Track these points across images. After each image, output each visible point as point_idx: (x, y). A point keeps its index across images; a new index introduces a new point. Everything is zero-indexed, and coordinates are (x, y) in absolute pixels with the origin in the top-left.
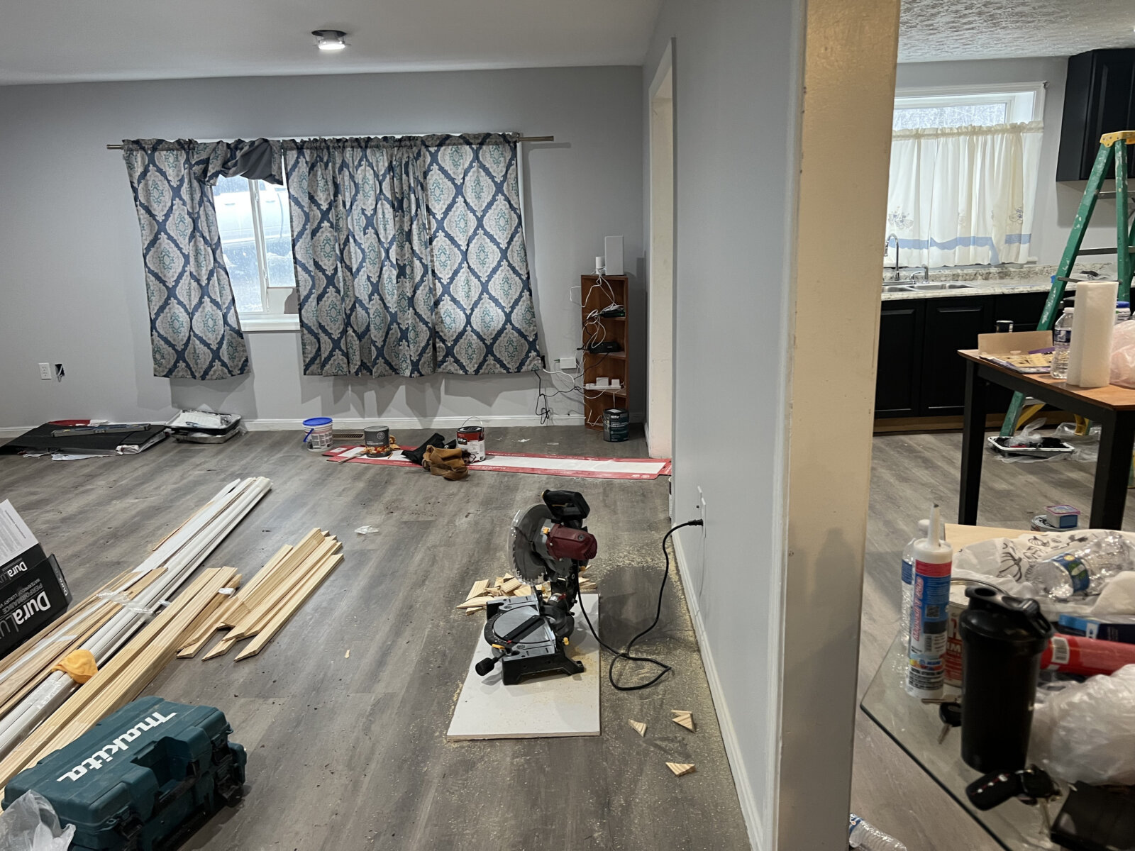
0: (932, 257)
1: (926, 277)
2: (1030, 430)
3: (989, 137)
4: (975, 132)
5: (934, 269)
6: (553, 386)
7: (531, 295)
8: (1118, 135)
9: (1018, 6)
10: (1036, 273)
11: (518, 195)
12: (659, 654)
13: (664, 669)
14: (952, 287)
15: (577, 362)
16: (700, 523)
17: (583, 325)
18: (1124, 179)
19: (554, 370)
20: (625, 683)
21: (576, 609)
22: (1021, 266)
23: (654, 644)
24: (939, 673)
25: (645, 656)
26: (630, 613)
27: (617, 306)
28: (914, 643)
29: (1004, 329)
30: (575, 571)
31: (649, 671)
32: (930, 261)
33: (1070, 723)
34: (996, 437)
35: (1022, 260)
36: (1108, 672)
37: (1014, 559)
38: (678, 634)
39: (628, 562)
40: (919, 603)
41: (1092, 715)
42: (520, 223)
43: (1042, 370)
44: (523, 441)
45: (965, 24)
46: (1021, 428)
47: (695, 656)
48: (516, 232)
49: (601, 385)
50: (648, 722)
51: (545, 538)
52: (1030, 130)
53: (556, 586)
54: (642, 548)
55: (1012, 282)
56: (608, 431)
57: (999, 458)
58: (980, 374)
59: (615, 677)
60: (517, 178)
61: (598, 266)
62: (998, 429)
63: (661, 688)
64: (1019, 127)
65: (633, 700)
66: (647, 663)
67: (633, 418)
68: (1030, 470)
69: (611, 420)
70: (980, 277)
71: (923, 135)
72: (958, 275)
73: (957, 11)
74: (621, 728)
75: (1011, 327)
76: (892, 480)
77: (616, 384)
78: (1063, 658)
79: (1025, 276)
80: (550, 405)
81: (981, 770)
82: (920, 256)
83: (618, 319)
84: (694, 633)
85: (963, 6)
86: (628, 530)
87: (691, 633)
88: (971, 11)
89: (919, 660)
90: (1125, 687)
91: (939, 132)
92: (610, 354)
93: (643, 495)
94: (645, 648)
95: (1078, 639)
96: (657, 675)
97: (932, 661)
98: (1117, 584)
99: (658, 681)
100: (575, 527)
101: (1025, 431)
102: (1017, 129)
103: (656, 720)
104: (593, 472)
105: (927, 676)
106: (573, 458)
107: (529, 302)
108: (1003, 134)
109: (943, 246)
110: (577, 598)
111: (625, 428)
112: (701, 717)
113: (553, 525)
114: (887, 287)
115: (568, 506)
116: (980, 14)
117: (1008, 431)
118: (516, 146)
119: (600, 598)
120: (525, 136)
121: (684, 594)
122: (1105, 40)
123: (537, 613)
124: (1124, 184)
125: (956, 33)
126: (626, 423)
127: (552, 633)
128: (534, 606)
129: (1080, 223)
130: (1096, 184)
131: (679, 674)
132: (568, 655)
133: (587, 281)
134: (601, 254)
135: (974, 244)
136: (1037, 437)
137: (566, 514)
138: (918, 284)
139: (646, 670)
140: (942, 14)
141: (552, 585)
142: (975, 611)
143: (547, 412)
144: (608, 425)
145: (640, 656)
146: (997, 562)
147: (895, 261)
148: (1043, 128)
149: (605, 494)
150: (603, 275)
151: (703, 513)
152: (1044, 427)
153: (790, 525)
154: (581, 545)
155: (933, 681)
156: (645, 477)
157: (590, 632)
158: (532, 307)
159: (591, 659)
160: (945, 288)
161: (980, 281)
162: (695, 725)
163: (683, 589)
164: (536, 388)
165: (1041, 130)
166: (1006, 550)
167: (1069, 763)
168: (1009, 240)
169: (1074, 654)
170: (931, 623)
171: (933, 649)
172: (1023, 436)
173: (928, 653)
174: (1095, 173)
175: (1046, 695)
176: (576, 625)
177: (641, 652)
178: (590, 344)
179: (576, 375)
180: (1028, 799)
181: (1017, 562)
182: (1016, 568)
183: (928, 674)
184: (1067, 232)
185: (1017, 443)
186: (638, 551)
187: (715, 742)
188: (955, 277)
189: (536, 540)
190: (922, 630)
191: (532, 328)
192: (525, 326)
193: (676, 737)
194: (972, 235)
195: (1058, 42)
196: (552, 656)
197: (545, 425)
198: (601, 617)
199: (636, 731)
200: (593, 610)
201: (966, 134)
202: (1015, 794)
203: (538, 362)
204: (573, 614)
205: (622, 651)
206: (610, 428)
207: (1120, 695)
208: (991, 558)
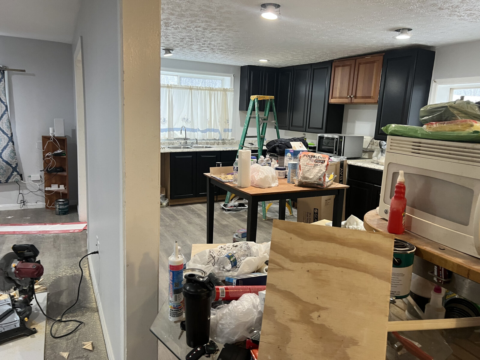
0: (199, 136)
1: (197, 143)
2: (235, 201)
3: (216, 92)
4: (211, 89)
5: (199, 140)
6: (27, 189)
7: (13, 144)
8: (255, 96)
9: (220, 46)
10: (234, 143)
11: (5, 96)
12: (78, 316)
13: (79, 323)
14: (206, 147)
15: (41, 177)
16: (97, 252)
17: (44, 159)
18: (258, 112)
19: (27, 181)
20: (59, 334)
21: (33, 302)
22: (229, 140)
23: (76, 312)
24: (180, 309)
25: (70, 319)
26: (64, 299)
27: (61, 151)
28: (171, 299)
29: (219, 165)
30: (33, 283)
31: (72, 326)
32: (198, 137)
33: (223, 322)
34: (223, 204)
35: (229, 138)
36: (237, 299)
37: (213, 257)
38: (88, 305)
39: (64, 274)
40: (171, 282)
41: (230, 317)
42: (7, 109)
43: (231, 181)
44: (9, 217)
45: (203, 50)
46: (232, 200)
47: (96, 314)
48: (4, 113)
49: (54, 188)
50: (70, 352)
51: (13, 269)
52: (229, 91)
53: (21, 292)
54: (72, 266)
55: (227, 146)
56: (58, 210)
57: (224, 212)
58: (211, 182)
59: (53, 332)
60: (5, 88)
61: (51, 131)
62: (224, 201)
63: (78, 333)
64: (226, 89)
65: (63, 342)
66: (71, 322)
67: (71, 203)
68: (234, 216)
69: (59, 205)
70: (216, 144)
71: (193, 89)
72: (208, 143)
73: (199, 45)
74: (55, 357)
75: (221, 165)
76: (185, 224)
77: (62, 187)
78: (224, 295)
79: (231, 144)
80: (25, 198)
81: (193, 348)
82: (194, 135)
83: (62, 157)
84: (96, 303)
85: (201, 43)
86: (65, 258)
87: (95, 303)
88: (204, 46)
89: (172, 305)
90: (241, 304)
91: (198, 88)
92: (59, 173)
93: (75, 240)
94: (71, 315)
95: (228, 287)
96: (76, 327)
97: (178, 305)
98: (245, 262)
99: (77, 329)
100: (31, 262)
101: (233, 201)
102: (225, 90)
103: (74, 349)
104: (49, 231)
105: (176, 311)
106: (38, 225)
107: (12, 148)
108: (221, 91)
109: (202, 132)
110: (34, 297)
111: (67, 208)
112: (97, 343)
113: (18, 262)
114: (182, 146)
115: (27, 252)
116: (208, 47)
117: (227, 201)
118: (4, 73)
119: (48, 294)
120: (9, 68)
121: (92, 285)
122: (251, 62)
123: (11, 307)
124: (258, 114)
125: (201, 53)
126: (67, 206)
127: (18, 317)
128: (9, 304)
129: (246, 126)
130: (250, 113)
131: (87, 325)
132: (27, 326)
133: (45, 139)
134: (52, 126)
135: (213, 132)
136: (237, 203)
137: (25, 256)
138: (194, 146)
139: (70, 326)
140: (194, 45)
141: (20, 292)
142: (189, 284)
143: (24, 202)
144: (58, 207)
145: (68, 319)
146: (206, 259)
147: (185, 136)
148: (234, 91)
149: (55, 241)
150: (54, 136)
151: (98, 247)
152: (240, 199)
153: (126, 253)
154: (34, 270)
155: (178, 313)
156: (76, 231)
157: (41, 312)
158: (14, 150)
159: (41, 326)
160: (204, 148)
161: (216, 145)
162: (93, 348)
163: (92, 283)
164: (17, 190)
165: (233, 92)
166: (210, 254)
167: (223, 337)
168: (225, 131)
169: (227, 293)
170: (176, 290)
171: (178, 300)
172: (233, 203)
173: (176, 302)
174: (250, 109)
175: (216, 311)
176: (33, 310)
177: (68, 317)
178: (48, 168)
179: (40, 183)
180: (208, 355)
181: (214, 258)
182: (213, 260)
183: (176, 310)
184: (242, 128)
185: (230, 206)
186: (70, 268)
187: (103, 353)
188: (207, 143)
189: (8, 271)
190: (173, 293)
191: (14, 160)
192: (10, 159)
193: (84, 355)
194: (212, 128)
195: (236, 61)
196: (18, 328)
197: (23, 208)
198: (48, 303)
199: (63, 357)
200: (44, 301)
201: (208, 90)
202: (203, 354)
203: (19, 177)
204: (32, 304)
205: (58, 319)
206: (59, 209)
207: (238, 307)
208: (205, 257)
